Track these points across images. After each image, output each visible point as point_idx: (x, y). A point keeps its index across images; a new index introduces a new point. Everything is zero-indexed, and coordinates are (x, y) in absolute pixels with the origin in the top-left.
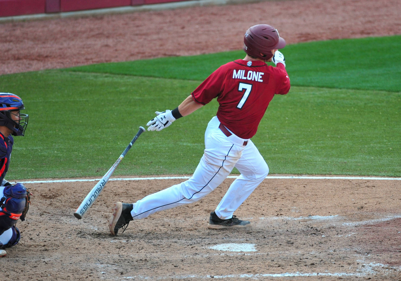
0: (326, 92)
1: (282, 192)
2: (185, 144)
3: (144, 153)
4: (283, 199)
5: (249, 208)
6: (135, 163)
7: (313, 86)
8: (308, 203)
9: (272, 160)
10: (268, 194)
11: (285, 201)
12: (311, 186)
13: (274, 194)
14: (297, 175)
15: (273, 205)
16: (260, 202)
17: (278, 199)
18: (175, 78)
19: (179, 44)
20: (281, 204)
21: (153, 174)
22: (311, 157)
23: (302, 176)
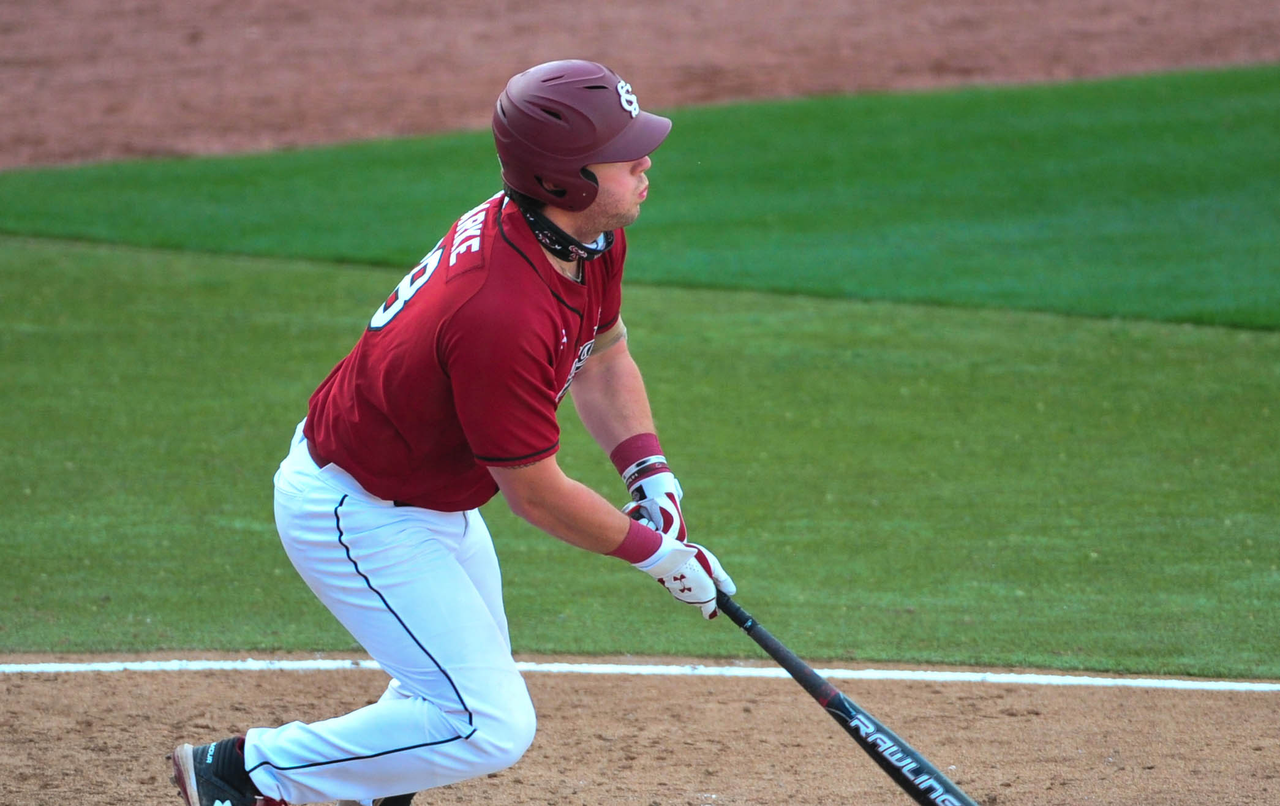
0: (807, 316)
1: (653, 731)
2: (238, 524)
3: (70, 557)
4: (663, 759)
5: (523, 797)
6: (38, 602)
7: (751, 289)
8: (765, 777)
9: (603, 596)
10: (600, 737)
11: (672, 769)
12: (772, 706)
13: (624, 738)
14: (711, 661)
15: (623, 786)
16: (568, 773)
17: (642, 761)
18: (178, 248)
19: (185, 106)
20: (656, 781)
21: (114, 647)
22: (764, 583)
23: (731, 664)
